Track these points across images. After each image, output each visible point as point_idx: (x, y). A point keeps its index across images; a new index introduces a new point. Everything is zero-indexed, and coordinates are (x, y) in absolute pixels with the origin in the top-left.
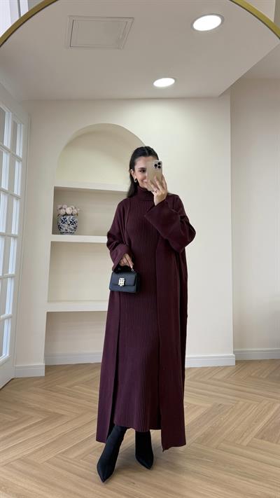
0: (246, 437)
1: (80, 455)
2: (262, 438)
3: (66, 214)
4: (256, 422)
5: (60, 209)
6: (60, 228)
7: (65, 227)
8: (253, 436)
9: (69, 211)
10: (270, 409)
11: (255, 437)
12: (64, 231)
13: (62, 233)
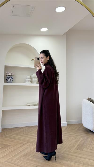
0: (73, 149)
2: (77, 149)
3: (9, 75)
4: (75, 144)
5: (7, 73)
6: (7, 80)
7: (9, 80)
8: (75, 149)
9: (10, 74)
10: (79, 140)
12: (8, 81)
13: (8, 82)
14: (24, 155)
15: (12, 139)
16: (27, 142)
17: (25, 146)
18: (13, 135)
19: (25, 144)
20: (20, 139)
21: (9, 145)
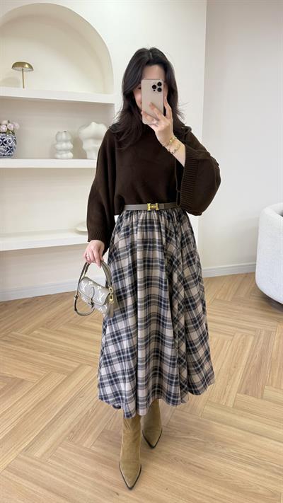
0: (230, 392)
1: (48, 450)
2: (245, 394)
4: (235, 367)
8: (236, 389)
10: (244, 345)
11: (239, 392)
14: (72, 432)
15: (30, 349)
16: (82, 365)
17: (73, 384)
18: (35, 328)
19: (76, 370)
20: (57, 348)
21: (22, 380)
